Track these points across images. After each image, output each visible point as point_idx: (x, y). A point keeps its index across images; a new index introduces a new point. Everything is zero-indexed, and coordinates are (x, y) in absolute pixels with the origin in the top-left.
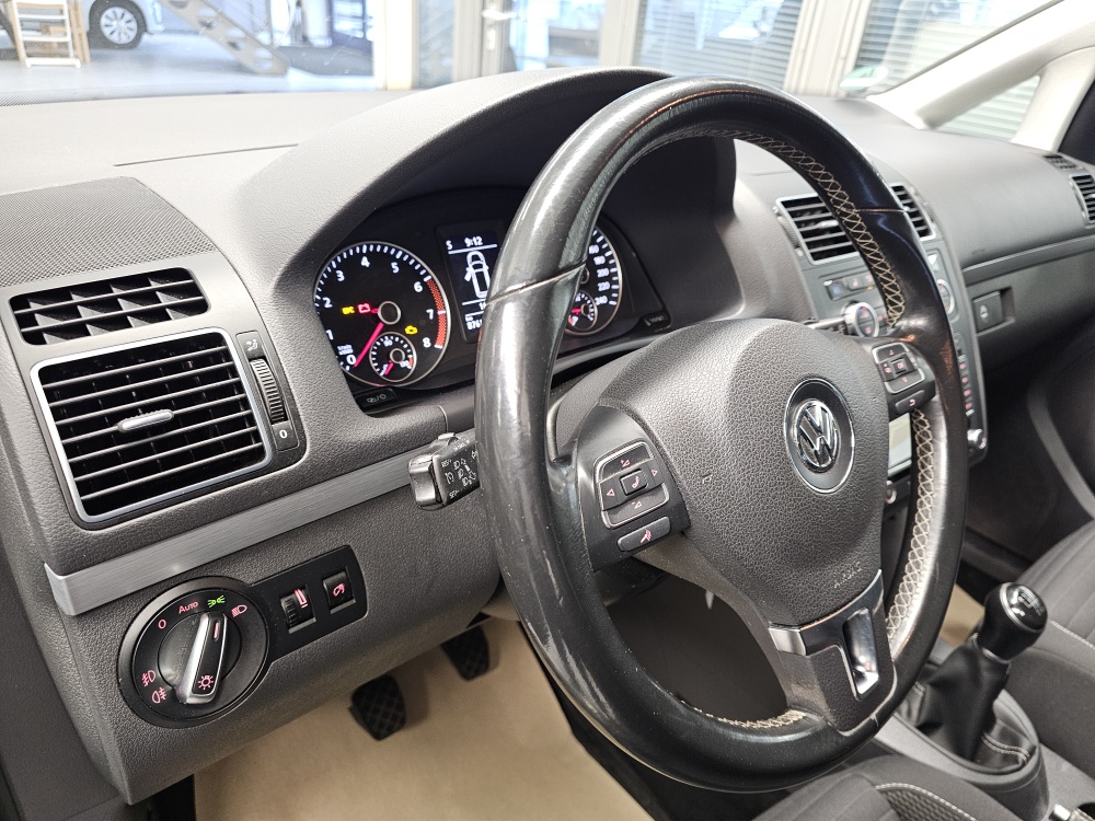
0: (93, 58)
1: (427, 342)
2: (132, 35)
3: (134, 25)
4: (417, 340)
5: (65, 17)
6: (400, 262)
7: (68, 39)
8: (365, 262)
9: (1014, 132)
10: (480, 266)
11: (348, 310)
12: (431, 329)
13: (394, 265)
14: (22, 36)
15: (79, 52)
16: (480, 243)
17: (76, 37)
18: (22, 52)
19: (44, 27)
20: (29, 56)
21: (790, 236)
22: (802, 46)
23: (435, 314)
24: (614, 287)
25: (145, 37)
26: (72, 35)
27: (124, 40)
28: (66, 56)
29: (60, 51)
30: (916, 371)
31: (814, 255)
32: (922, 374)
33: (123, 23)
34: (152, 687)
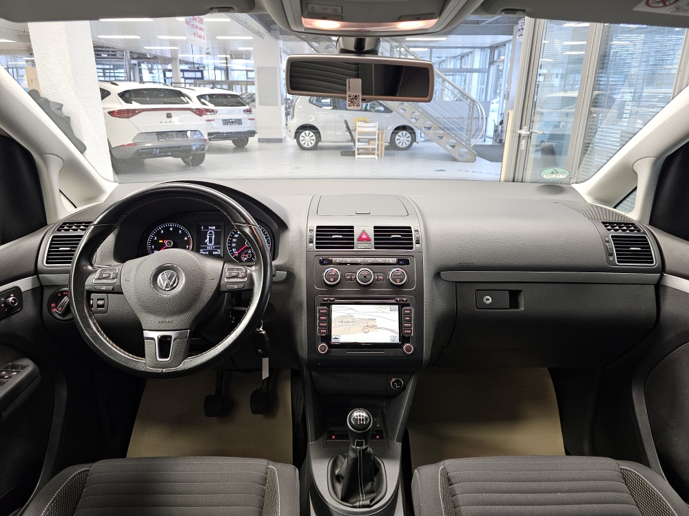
0: (385, 155)
2: (408, 143)
3: (410, 139)
5: (377, 137)
6: (182, 230)
7: (376, 147)
8: (171, 229)
10: (212, 236)
11: (161, 241)
13: (180, 231)
14: (358, 145)
15: (380, 152)
16: (214, 228)
17: (380, 146)
18: (356, 153)
19: (369, 141)
20: (358, 154)
23: (188, 247)
25: (415, 144)
26: (378, 145)
27: (404, 146)
28: (374, 154)
29: (372, 152)
30: (243, 278)
31: (317, 247)
32: (246, 279)
33: (405, 138)
34: (53, 307)
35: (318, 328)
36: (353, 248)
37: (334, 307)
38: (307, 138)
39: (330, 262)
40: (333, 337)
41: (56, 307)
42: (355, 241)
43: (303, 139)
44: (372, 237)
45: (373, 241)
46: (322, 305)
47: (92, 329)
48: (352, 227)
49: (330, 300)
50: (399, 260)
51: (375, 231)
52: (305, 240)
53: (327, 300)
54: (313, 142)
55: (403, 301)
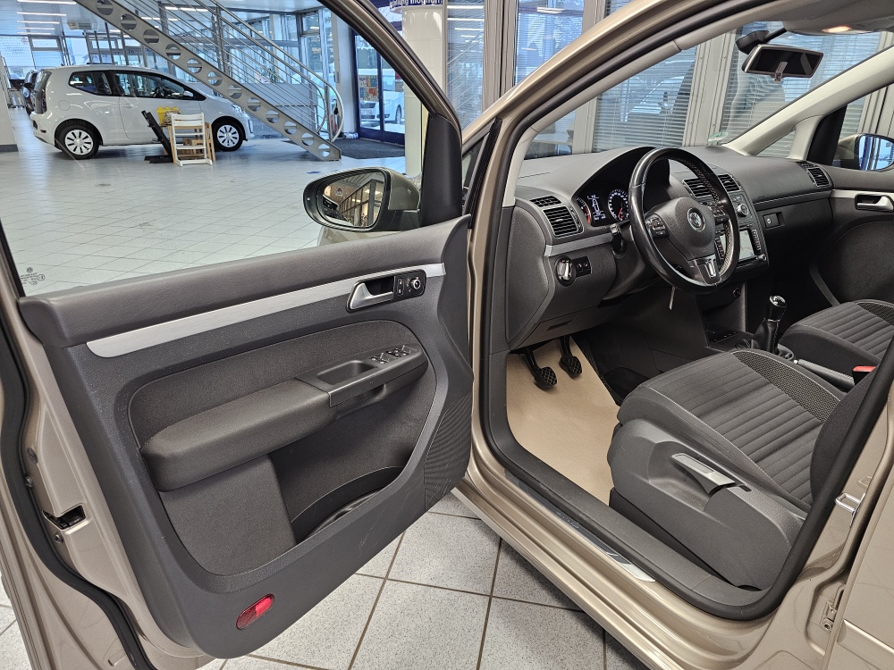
0: (217, 158)
2: (236, 141)
3: (237, 135)
5: (203, 133)
7: (204, 147)
9: (788, 153)
14: (175, 147)
15: (210, 155)
17: (208, 145)
18: (176, 157)
19: (188, 141)
20: (180, 159)
21: (688, 190)
22: (691, 121)
25: (244, 142)
27: (231, 145)
28: (203, 158)
29: (199, 154)
33: (230, 134)
38: (78, 141)
43: (71, 142)
54: (90, 147)
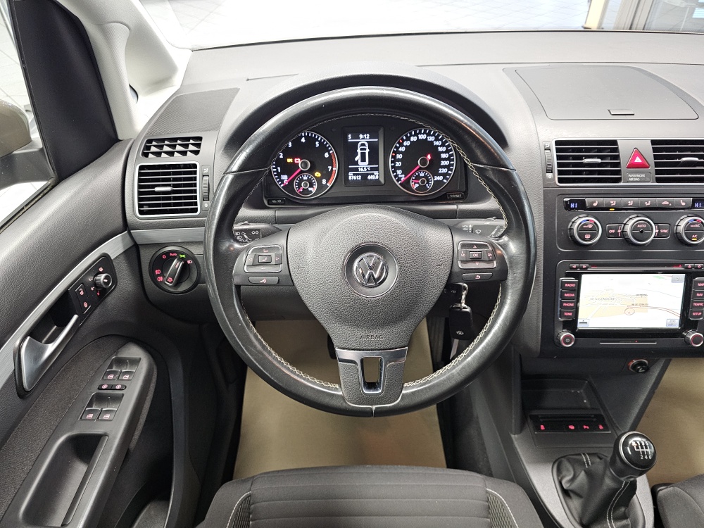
1: (324, 181)
4: (319, 180)
6: (320, 142)
8: (303, 140)
10: (365, 149)
11: (290, 160)
12: (328, 176)
13: (317, 143)
16: (368, 138)
23: (332, 169)
24: (450, 172)
30: (490, 261)
31: (561, 180)
32: (495, 264)
34: (159, 275)
35: (559, 309)
36: (618, 180)
37: (584, 277)
39: (582, 205)
40: (579, 321)
41: (162, 275)
42: (623, 168)
44: (651, 161)
45: (652, 168)
46: (568, 275)
47: (255, 347)
48: (615, 142)
49: (582, 268)
50: (694, 201)
51: (655, 150)
52: (539, 167)
53: (576, 269)
55: (697, 268)
